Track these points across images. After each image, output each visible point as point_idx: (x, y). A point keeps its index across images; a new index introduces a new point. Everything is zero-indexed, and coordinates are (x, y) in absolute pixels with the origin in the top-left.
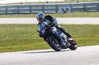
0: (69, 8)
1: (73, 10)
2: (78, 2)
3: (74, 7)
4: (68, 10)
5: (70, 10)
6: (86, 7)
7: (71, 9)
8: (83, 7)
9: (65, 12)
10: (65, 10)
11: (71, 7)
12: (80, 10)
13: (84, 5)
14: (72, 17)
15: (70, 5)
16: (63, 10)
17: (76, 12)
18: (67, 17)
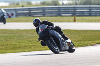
0: (14, 12)
1: (18, 15)
2: (23, 6)
3: (19, 12)
4: (12, 15)
5: (15, 15)
6: (31, 12)
7: (16, 13)
8: (28, 12)
9: (10, 17)
10: (10, 15)
11: (16, 12)
12: (25, 15)
13: (30, 10)
14: (17, 22)
15: (15, 9)
16: (8, 15)
17: (21, 16)
18: (12, 22)
